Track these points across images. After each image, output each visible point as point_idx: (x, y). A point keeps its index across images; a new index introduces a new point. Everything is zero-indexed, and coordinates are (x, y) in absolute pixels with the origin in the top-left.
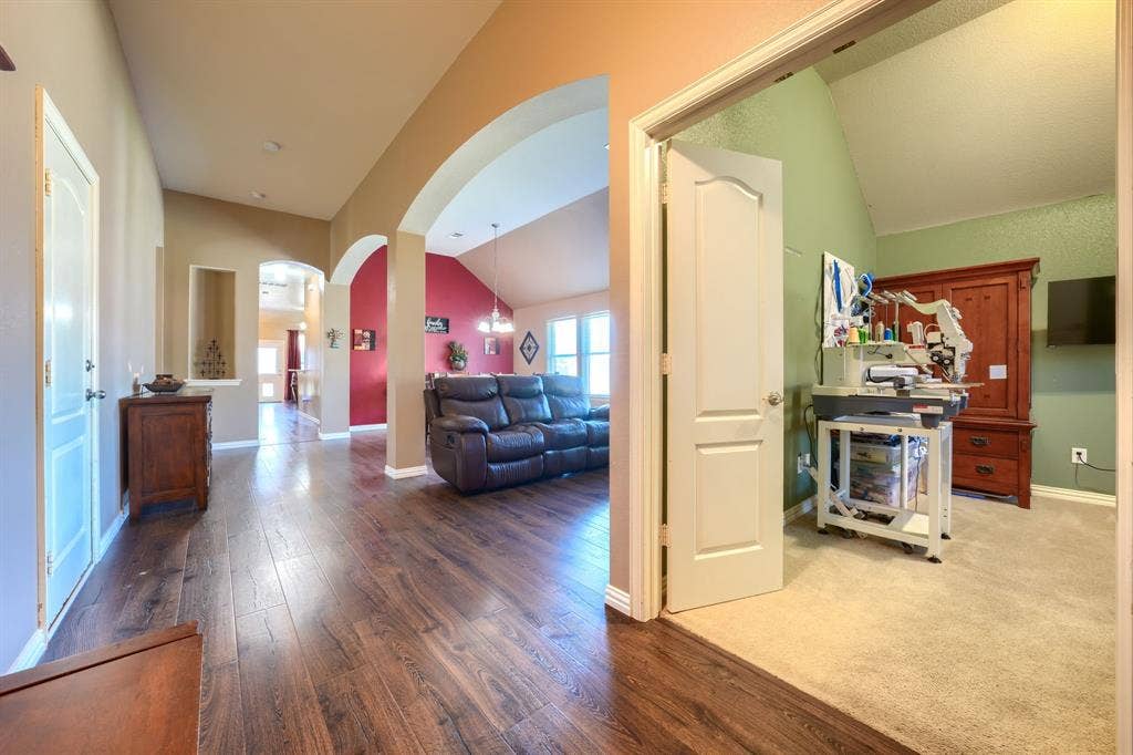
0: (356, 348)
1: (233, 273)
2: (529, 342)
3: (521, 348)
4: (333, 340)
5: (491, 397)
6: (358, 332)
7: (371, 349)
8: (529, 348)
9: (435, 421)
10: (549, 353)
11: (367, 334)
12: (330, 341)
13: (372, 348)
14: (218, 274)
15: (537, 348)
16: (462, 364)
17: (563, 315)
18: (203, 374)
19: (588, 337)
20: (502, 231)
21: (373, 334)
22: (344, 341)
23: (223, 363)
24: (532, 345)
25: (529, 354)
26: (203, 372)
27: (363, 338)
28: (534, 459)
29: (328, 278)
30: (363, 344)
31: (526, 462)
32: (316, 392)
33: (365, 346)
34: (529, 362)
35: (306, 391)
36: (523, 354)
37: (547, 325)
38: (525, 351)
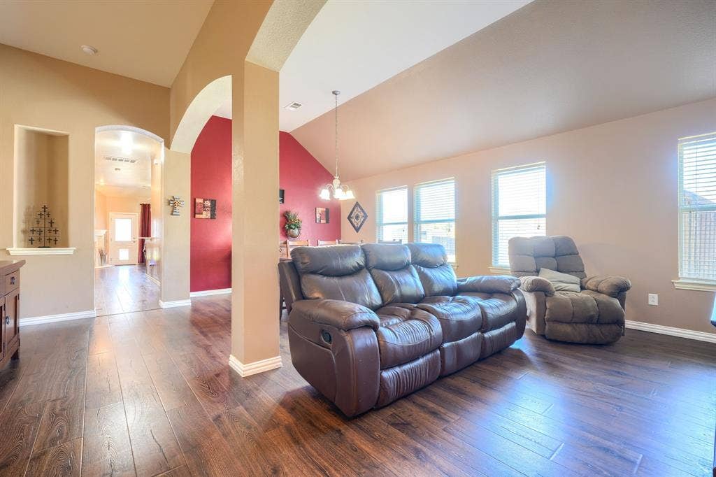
0: (197, 216)
1: (66, 137)
2: (357, 212)
3: (349, 218)
4: (174, 207)
5: (356, 271)
6: (199, 201)
7: (211, 218)
8: (357, 217)
9: (297, 305)
10: (377, 221)
11: (208, 203)
12: (170, 209)
13: (213, 216)
14: (50, 138)
15: (366, 217)
16: (296, 232)
17: (392, 185)
18: (31, 242)
19: (419, 205)
20: (342, 99)
21: (214, 203)
22: (185, 209)
23: (56, 231)
24: (360, 215)
25: (357, 223)
26: (32, 240)
27: (204, 207)
28: (429, 356)
29: (168, 145)
30: (204, 213)
31: (421, 361)
32: (160, 259)
33: (206, 215)
34: (357, 230)
35: (152, 255)
36: (351, 222)
37: (377, 195)
38: (353, 220)
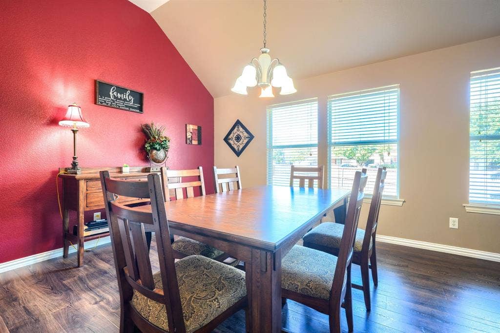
2: (239, 132)
3: (226, 139)
8: (238, 138)
15: (251, 137)
24: (242, 136)
25: (238, 146)
36: (230, 145)
37: (268, 111)
38: (231, 142)
